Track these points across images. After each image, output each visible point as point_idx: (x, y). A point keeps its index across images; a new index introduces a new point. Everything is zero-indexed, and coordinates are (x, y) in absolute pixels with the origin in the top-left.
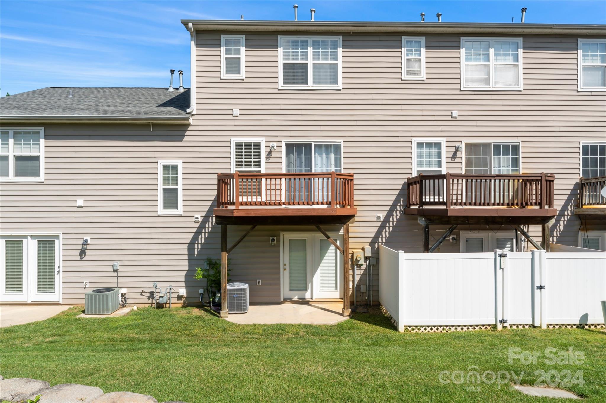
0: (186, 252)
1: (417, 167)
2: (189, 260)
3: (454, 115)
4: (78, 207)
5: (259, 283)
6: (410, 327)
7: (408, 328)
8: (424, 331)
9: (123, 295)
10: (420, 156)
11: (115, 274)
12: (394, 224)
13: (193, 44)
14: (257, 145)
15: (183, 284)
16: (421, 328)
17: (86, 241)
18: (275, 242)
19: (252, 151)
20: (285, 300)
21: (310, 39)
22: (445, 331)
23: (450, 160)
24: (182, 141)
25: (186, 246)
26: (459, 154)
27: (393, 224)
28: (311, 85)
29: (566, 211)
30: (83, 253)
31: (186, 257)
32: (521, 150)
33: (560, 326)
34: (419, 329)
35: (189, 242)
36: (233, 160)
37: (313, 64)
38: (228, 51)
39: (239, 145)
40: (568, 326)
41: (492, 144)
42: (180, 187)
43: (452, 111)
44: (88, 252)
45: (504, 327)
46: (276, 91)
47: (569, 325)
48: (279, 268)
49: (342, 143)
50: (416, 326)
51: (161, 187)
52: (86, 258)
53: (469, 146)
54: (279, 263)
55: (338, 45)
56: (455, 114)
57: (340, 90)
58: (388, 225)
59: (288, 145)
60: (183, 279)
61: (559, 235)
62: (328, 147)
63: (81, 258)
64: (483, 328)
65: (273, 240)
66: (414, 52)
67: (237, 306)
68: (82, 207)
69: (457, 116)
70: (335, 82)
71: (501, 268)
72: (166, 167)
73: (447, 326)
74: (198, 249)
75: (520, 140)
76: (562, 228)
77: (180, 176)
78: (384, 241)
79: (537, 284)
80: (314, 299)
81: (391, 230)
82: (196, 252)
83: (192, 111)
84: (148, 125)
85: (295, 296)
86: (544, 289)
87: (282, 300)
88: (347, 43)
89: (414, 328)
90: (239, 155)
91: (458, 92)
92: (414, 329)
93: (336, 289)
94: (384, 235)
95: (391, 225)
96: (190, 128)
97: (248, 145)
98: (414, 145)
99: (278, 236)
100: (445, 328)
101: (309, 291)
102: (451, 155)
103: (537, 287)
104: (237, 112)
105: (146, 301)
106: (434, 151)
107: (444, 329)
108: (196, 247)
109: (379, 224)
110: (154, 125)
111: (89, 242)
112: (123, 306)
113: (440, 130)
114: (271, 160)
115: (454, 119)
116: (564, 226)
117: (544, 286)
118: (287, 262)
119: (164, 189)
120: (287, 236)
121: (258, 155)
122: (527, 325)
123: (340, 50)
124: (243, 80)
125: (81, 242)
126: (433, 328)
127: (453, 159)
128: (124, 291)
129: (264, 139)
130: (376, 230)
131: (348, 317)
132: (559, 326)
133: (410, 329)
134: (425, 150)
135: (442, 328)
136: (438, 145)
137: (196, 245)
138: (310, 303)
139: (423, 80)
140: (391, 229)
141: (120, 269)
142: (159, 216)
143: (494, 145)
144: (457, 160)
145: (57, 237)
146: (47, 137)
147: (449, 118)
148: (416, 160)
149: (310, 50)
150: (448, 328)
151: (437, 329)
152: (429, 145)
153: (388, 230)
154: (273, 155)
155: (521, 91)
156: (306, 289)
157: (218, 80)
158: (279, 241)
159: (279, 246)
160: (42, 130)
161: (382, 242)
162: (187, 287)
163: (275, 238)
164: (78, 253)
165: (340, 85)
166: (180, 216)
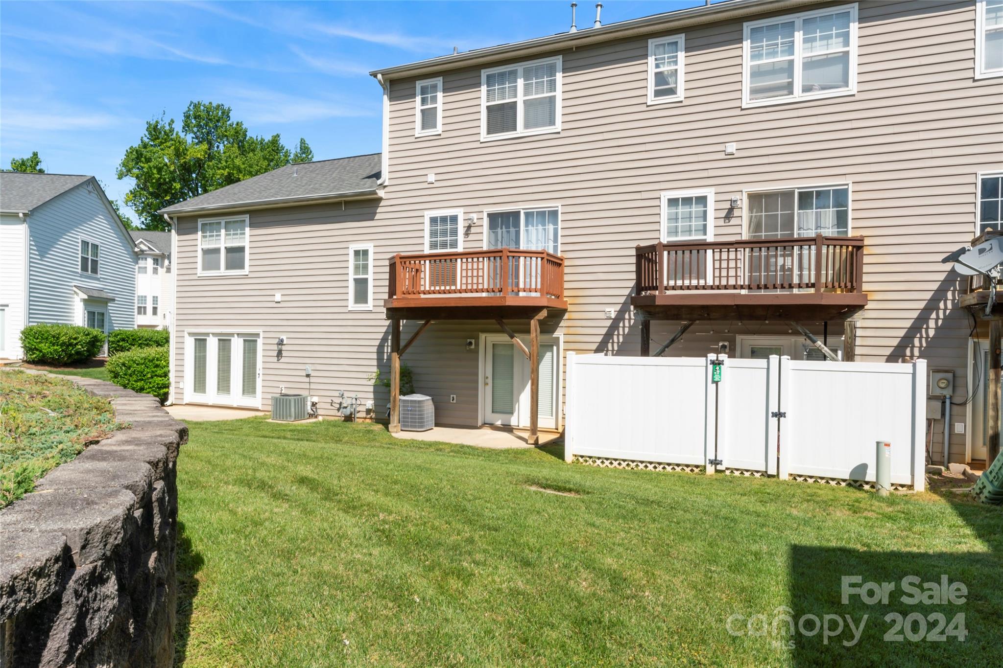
0: (375, 356)
1: (668, 236)
2: (379, 366)
3: (729, 150)
4: (276, 302)
5: (453, 400)
6: (582, 457)
7: (580, 458)
8: (600, 464)
9: (314, 404)
10: (674, 219)
11: (307, 380)
12: (632, 324)
13: (386, 98)
14: (454, 219)
15: (371, 396)
16: (597, 460)
17: (282, 341)
18: (473, 347)
19: (449, 227)
20: (485, 424)
21: (520, 67)
22: (630, 468)
23: (721, 222)
24: (373, 220)
25: (375, 349)
26: (736, 213)
27: (629, 322)
28: (521, 130)
29: (942, 301)
30: (280, 354)
31: (375, 363)
32: (851, 197)
33: (817, 479)
34: (594, 462)
35: (378, 344)
36: (427, 240)
37: (524, 101)
38: (424, 101)
39: (433, 220)
40: (831, 482)
41: (797, 191)
42: (370, 277)
43: (727, 144)
44: (284, 353)
45: (717, 471)
46: (478, 145)
47: (833, 479)
48: (477, 381)
49: (560, 207)
50: (590, 457)
51: (352, 276)
52: (283, 360)
53: (755, 198)
54: (476, 374)
55: (557, 69)
56: (731, 148)
57: (559, 133)
58: (621, 325)
59: (492, 217)
60: (371, 389)
61: (924, 344)
62: (541, 214)
63: (278, 360)
64: (688, 470)
65: (470, 343)
66: (666, 61)
67: (411, 422)
68: (279, 302)
69: (734, 152)
70: (552, 122)
71: (713, 382)
72: (357, 253)
73: (633, 461)
74: (387, 353)
75: (849, 180)
76: (932, 333)
77: (371, 263)
78: (616, 348)
79: (774, 408)
80: (521, 426)
81: (626, 332)
82: (385, 357)
83: (384, 182)
84: (339, 204)
85: (498, 421)
86: (785, 417)
87: (480, 424)
88: (569, 65)
89: (588, 459)
90: (433, 234)
91: (738, 112)
92: (586, 461)
93: (552, 416)
94: (616, 340)
95: (627, 324)
96: (382, 203)
97: (444, 219)
98: (664, 203)
99: (477, 339)
100: (630, 463)
101: (516, 414)
102: (723, 214)
103: (772, 413)
104: (431, 178)
105: (335, 413)
106: (695, 209)
107: (628, 465)
108: (386, 351)
109: (608, 323)
110: (346, 203)
111: (285, 342)
112: (311, 416)
113: (706, 175)
114: (471, 237)
115: (730, 156)
116: (937, 329)
117: (785, 413)
118: (489, 374)
119: (355, 280)
120: (488, 339)
121: (455, 232)
122: (757, 472)
123: (559, 76)
124: (440, 135)
125: (276, 341)
126: (613, 462)
127: (727, 221)
128: (315, 399)
129: (462, 210)
130: (604, 331)
131: (533, 446)
132: (813, 480)
133: (581, 460)
134: (681, 210)
135: (626, 463)
136: (702, 200)
137: (386, 348)
138: (515, 431)
139: (681, 102)
140: (627, 330)
141: (313, 374)
142: (350, 312)
143: (800, 193)
144: (733, 221)
145: (258, 335)
146: (252, 225)
147: (722, 156)
148: (666, 225)
149: (520, 82)
150: (635, 464)
151: (619, 464)
152: (687, 201)
153: (621, 332)
154: (473, 230)
155: (854, 95)
156: (512, 413)
157: (412, 139)
158: (477, 345)
159: (478, 352)
160: (247, 218)
161: (613, 350)
162: (375, 399)
163: (473, 341)
164: (275, 353)
165: (558, 126)
166: (370, 312)
